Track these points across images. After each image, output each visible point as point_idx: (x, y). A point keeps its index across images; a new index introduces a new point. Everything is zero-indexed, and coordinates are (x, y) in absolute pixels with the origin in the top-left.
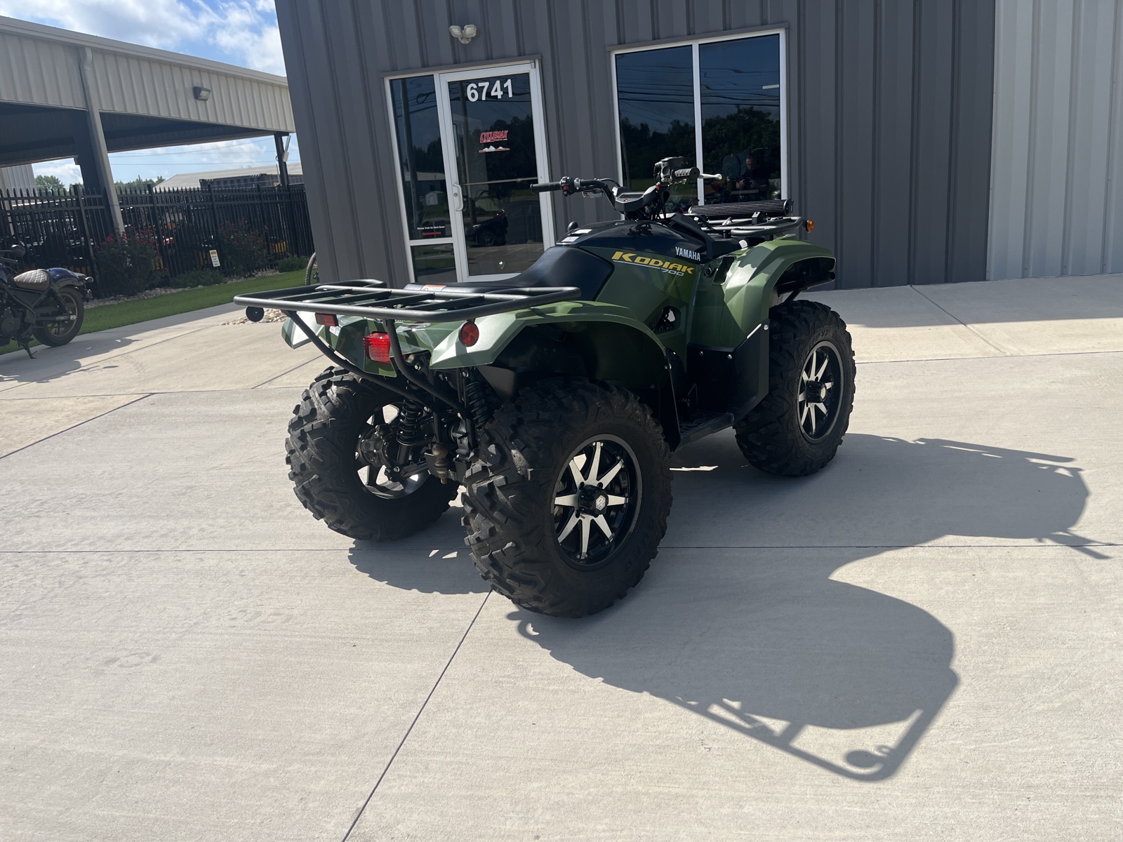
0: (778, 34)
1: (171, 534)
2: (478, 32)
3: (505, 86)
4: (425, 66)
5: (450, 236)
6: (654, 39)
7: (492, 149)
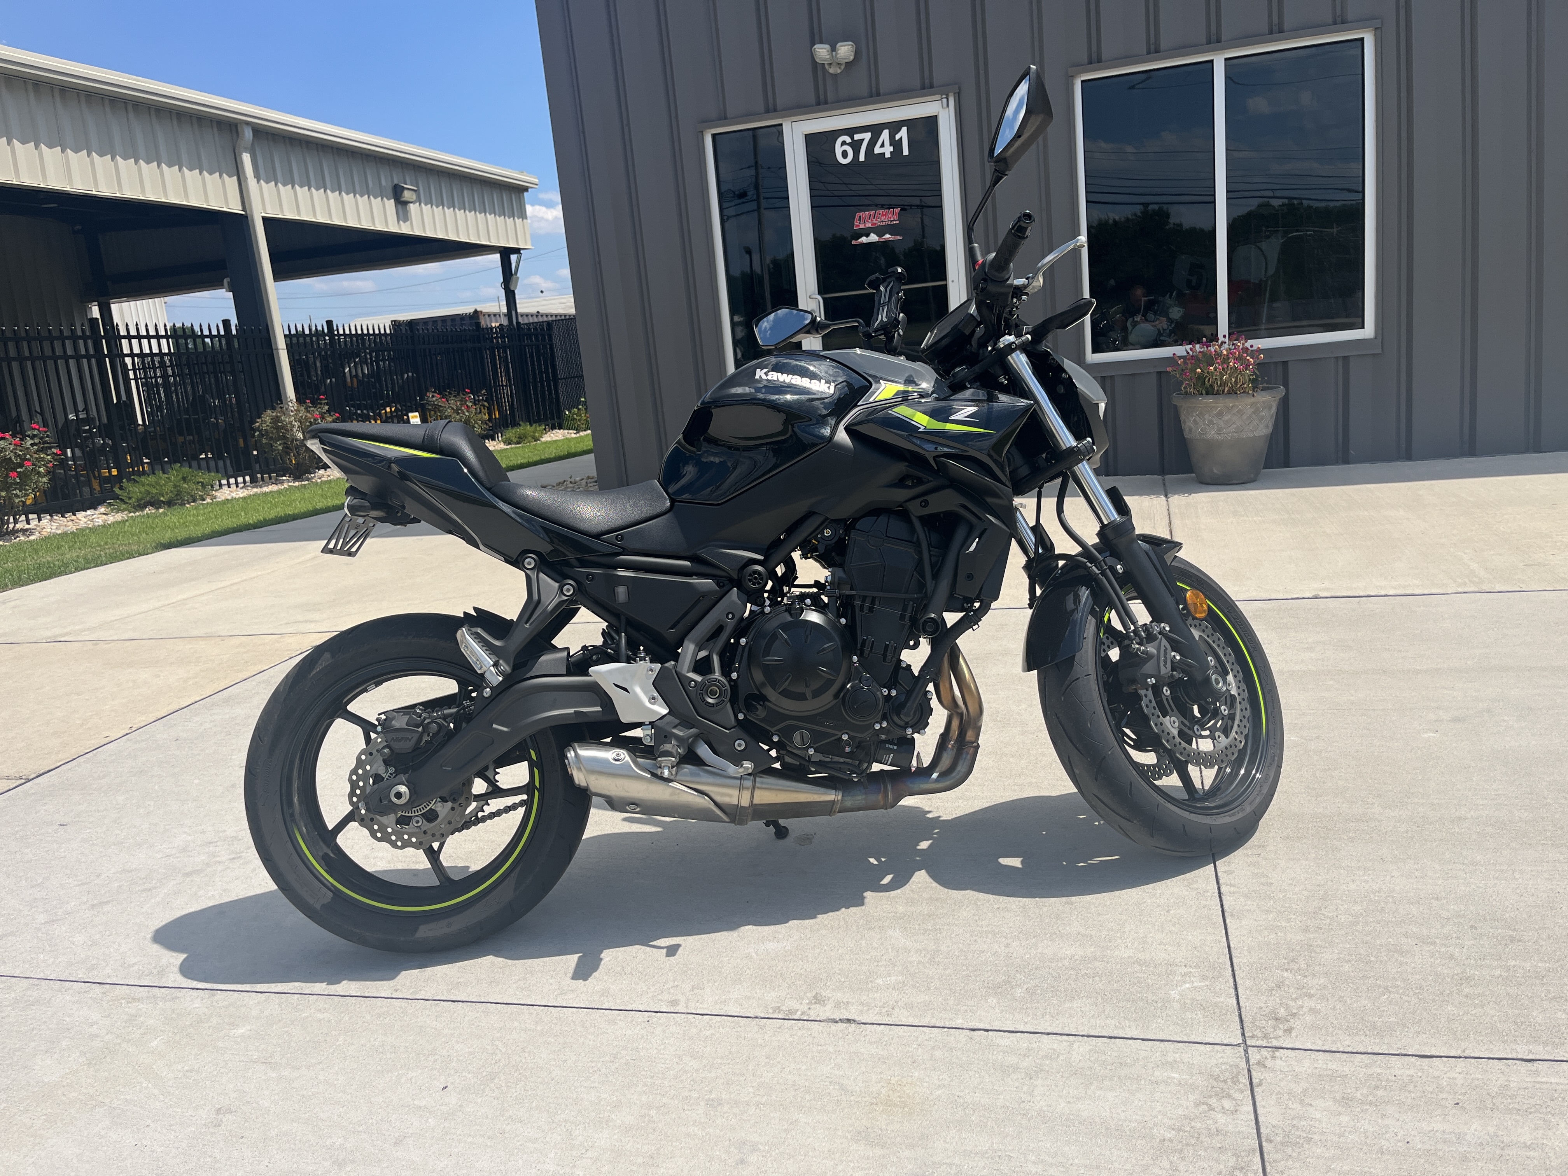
0: (1362, 40)
2: (857, 53)
3: (897, 137)
4: (771, 109)
6: (1149, 53)
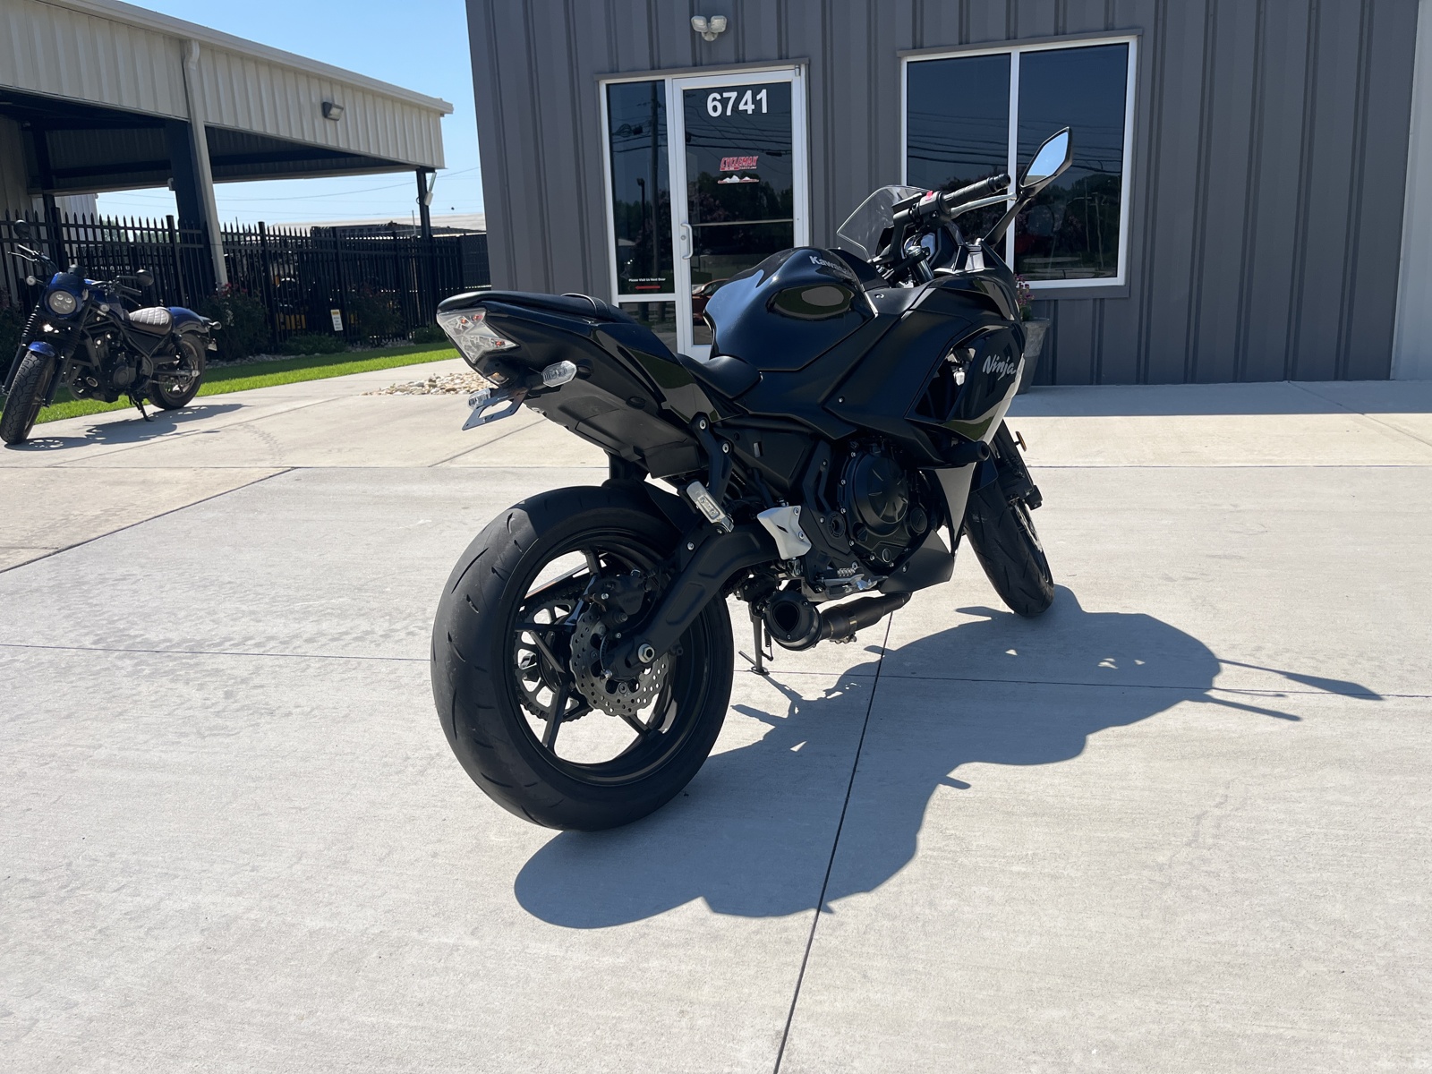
0: (1128, 44)
1: (369, 637)
2: (728, 26)
3: (758, 98)
4: (655, 68)
5: (672, 290)
6: (961, 43)
7: (735, 179)
